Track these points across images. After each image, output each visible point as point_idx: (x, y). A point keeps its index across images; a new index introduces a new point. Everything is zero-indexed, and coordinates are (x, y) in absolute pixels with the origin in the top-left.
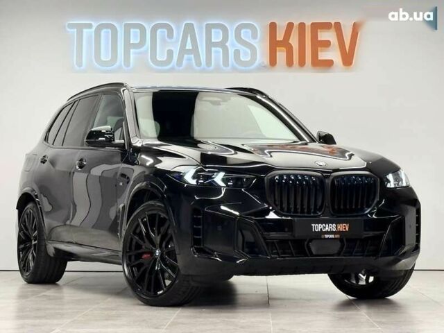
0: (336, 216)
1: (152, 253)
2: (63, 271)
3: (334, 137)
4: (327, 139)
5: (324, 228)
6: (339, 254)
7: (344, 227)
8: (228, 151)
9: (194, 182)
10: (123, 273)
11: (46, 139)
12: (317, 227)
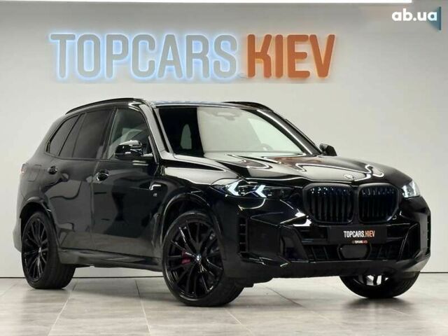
0: (364, 224)
1: (192, 259)
2: (72, 277)
3: (335, 149)
4: (330, 151)
5: (355, 234)
6: (365, 258)
7: (371, 234)
8: (262, 165)
9: (236, 194)
10: (163, 278)
11: (48, 149)
12: (348, 234)
